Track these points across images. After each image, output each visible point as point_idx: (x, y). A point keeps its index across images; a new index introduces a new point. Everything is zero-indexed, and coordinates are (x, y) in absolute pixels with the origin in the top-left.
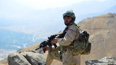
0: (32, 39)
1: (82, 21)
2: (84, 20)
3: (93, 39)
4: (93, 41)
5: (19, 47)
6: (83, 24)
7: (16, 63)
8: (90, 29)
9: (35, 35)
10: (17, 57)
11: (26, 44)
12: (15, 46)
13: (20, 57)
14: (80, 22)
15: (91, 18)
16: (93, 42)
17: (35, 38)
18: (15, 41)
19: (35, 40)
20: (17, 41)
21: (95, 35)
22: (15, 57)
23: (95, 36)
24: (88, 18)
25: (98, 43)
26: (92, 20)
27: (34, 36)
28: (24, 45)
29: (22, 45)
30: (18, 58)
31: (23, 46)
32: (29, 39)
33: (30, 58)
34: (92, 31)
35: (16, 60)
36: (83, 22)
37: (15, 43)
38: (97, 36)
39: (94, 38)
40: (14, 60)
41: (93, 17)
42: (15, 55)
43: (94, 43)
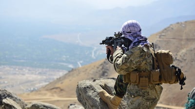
0: (91, 53)
1: (169, 27)
2: (171, 26)
3: (184, 55)
4: (185, 58)
5: (71, 66)
6: (169, 33)
7: (90, 97)
8: (181, 40)
9: (95, 48)
10: (91, 88)
11: (81, 62)
12: (65, 64)
13: (95, 88)
14: (165, 29)
15: (182, 23)
16: (185, 60)
17: (95, 52)
18: (64, 56)
19: (95, 56)
20: (68, 57)
21: (188, 49)
22: (88, 87)
23: (187, 51)
24: (178, 23)
25: (192, 62)
26: (184, 26)
27: (94, 50)
28: (79, 63)
29: (75, 63)
30: (93, 89)
31: (77, 64)
32: (86, 53)
33: (111, 89)
34: (183, 43)
35: (90, 93)
36: (170, 29)
37: (64, 60)
38: (191, 51)
39: (186, 54)
40: (86, 92)
41: (186, 22)
42: (88, 85)
43: (187, 61)
